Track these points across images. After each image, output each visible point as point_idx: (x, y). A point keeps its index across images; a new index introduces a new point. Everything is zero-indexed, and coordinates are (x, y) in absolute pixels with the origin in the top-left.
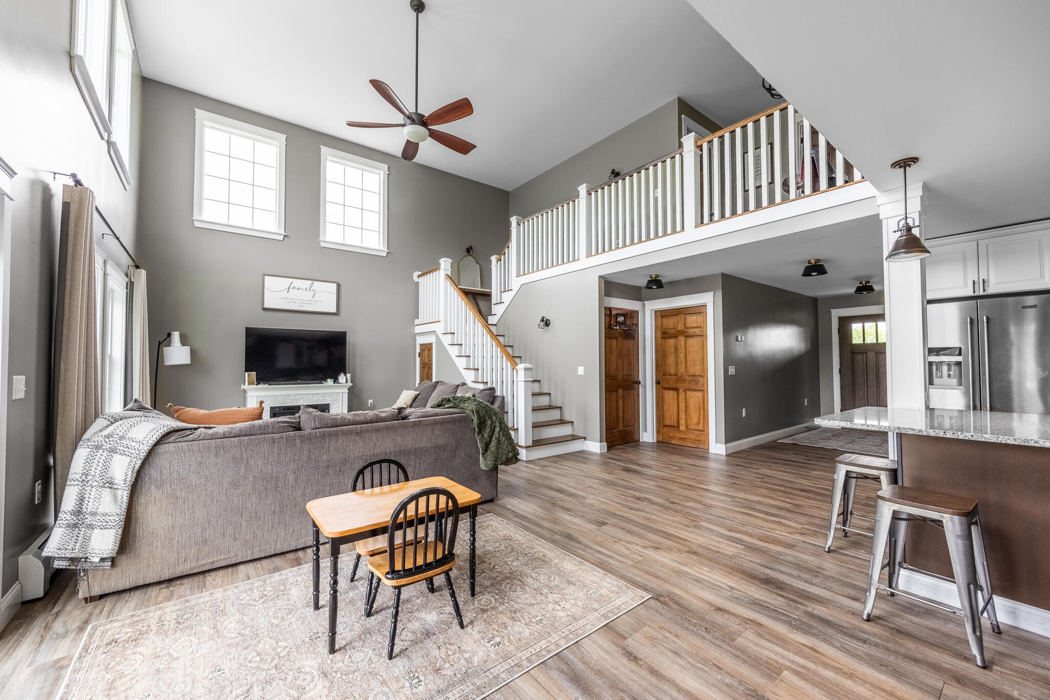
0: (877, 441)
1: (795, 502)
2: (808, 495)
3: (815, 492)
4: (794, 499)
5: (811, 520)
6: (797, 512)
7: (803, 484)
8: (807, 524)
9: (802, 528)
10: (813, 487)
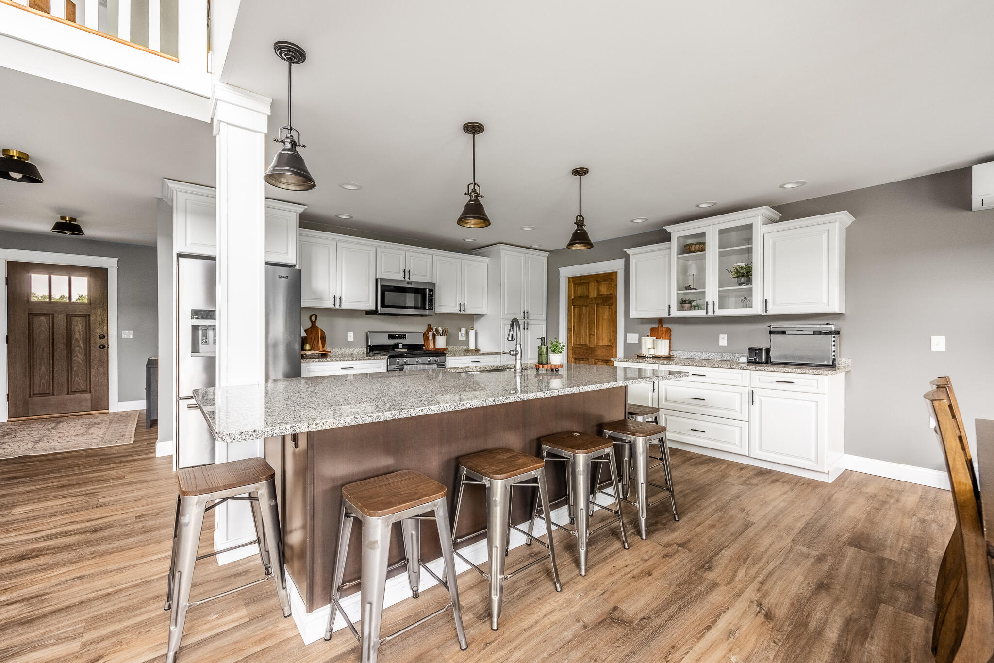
0: (77, 428)
1: (25, 592)
2: (40, 561)
3: (47, 549)
4: (16, 588)
5: (87, 613)
6: (45, 616)
7: (11, 544)
8: (86, 629)
9: (85, 645)
10: (36, 540)
